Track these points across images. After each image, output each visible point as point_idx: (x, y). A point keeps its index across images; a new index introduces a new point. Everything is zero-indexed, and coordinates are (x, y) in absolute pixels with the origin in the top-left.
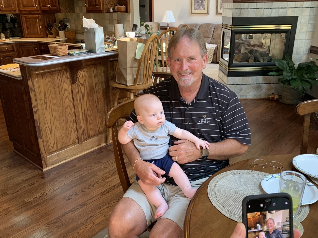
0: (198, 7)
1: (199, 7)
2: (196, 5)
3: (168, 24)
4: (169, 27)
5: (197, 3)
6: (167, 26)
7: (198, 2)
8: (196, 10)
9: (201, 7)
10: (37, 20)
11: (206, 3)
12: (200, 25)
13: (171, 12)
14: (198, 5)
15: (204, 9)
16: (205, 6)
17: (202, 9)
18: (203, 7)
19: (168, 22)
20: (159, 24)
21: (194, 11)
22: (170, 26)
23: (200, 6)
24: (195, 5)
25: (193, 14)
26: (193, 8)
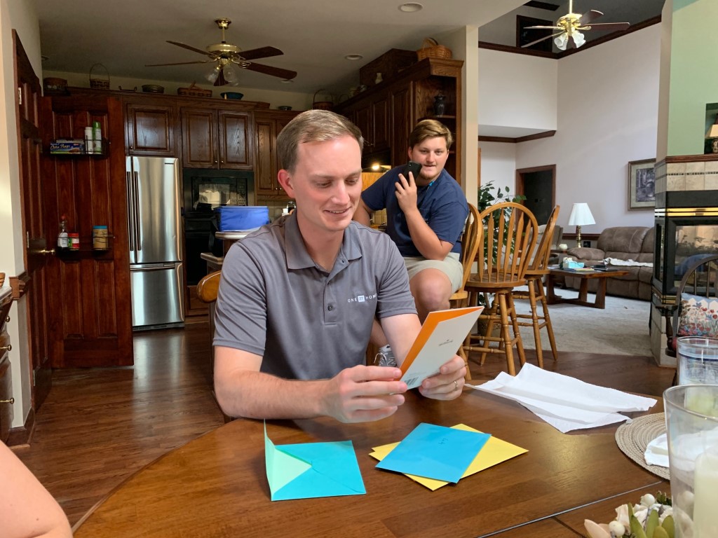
1: (647, 196)
2: (640, 193)
3: (578, 228)
4: (581, 234)
5: (641, 188)
7: (645, 187)
8: (639, 201)
12: (647, 230)
17: (653, 199)
18: (654, 196)
19: (580, 224)
21: (635, 204)
23: (649, 193)
24: (637, 191)
25: (633, 210)
26: (633, 197)
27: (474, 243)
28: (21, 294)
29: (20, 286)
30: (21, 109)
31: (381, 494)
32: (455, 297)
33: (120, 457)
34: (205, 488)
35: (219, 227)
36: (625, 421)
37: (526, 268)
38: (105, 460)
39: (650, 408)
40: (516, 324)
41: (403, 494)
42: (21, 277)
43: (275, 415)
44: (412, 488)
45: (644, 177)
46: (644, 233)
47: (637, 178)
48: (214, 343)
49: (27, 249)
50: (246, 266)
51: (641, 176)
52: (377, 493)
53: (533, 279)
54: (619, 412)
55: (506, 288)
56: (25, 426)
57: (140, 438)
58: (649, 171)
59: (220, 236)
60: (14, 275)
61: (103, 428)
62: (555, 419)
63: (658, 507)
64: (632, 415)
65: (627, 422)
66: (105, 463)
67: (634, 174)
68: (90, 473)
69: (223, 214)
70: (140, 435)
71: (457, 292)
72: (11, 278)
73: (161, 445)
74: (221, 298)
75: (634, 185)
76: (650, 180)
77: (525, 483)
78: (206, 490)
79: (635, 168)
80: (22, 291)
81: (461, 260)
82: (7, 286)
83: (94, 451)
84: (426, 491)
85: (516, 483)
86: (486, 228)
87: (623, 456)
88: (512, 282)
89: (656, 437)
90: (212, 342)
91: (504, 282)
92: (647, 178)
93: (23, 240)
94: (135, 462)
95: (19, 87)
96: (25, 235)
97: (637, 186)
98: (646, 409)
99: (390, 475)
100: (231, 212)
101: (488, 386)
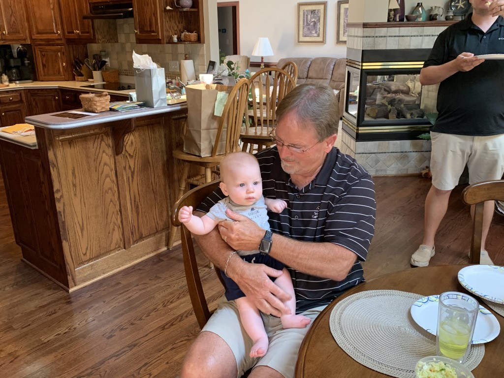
0: (309, 32)
1: (311, 33)
2: (306, 29)
3: (262, 58)
4: (264, 63)
5: (307, 25)
6: (261, 61)
7: (309, 25)
8: (305, 36)
9: (314, 32)
10: (59, 54)
11: (320, 26)
12: (311, 60)
13: (267, 39)
14: (309, 29)
15: (318, 36)
16: (319, 30)
18: (316, 32)
19: (263, 55)
21: (302, 39)
22: (265, 61)
23: (312, 30)
24: (303, 28)
25: (301, 43)
26: (301, 33)
46: (309, 63)
47: (304, 17)
51: (307, 16)
58: (313, 12)
67: (301, 13)
75: (301, 22)
76: (313, 20)
79: (303, 8)
92: (311, 18)
97: (304, 23)
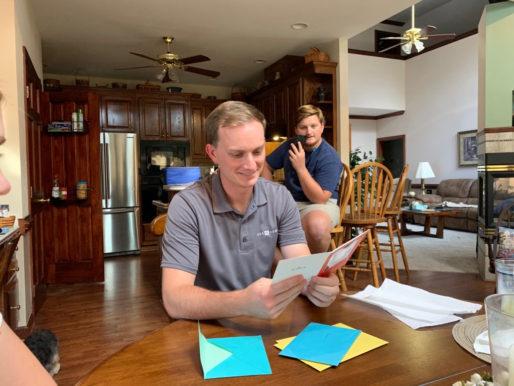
0: (470, 157)
1: (472, 157)
2: (467, 154)
3: (422, 180)
4: (425, 184)
5: (467, 151)
6: (420, 183)
7: (470, 150)
8: (466, 160)
9: (475, 156)
12: (472, 181)
13: (428, 163)
14: (470, 154)
17: (477, 159)
19: (423, 177)
20: (410, 181)
21: (463, 162)
23: (473, 154)
24: (464, 153)
25: (462, 167)
26: (462, 157)
27: (347, 192)
28: (26, 231)
29: (26, 225)
30: (28, 101)
31: (283, 374)
32: (334, 231)
33: (94, 348)
34: (156, 370)
35: (165, 182)
36: (459, 321)
37: (385, 209)
38: (83, 350)
39: (477, 311)
40: (379, 250)
41: (298, 375)
42: (26, 219)
43: (206, 317)
44: (305, 369)
45: (470, 143)
46: (471, 184)
47: (465, 144)
48: (162, 265)
49: (31, 199)
50: (185, 210)
51: (468, 142)
52: (280, 373)
53: (391, 217)
54: (455, 314)
55: (371, 224)
56: (27, 325)
57: (109, 334)
58: (473, 138)
59: (166, 188)
60: (22, 218)
61: (82, 327)
62: (408, 319)
63: (483, 383)
64: (465, 316)
65: (460, 321)
66: (84, 353)
67: (462, 141)
68: (73, 360)
69: (168, 173)
70: (108, 332)
71: (336, 227)
72: (19, 220)
73: (124, 339)
74: (167, 233)
75: (462, 149)
76: (474, 145)
77: (387, 366)
78: (157, 371)
79: (462, 136)
80: (27, 228)
81: (338, 204)
82: (16, 225)
83: (76, 344)
84: (315, 371)
85: (381, 366)
86: (356, 181)
87: (458, 346)
88: (375, 219)
89: (481, 332)
90: (160, 264)
91: (370, 220)
92: (472, 144)
93: (28, 192)
94: (105, 352)
95: (27, 86)
96: (29, 189)
97: (464, 149)
98: (474, 312)
99: (289, 360)
100: (174, 171)
101: (359, 296)
